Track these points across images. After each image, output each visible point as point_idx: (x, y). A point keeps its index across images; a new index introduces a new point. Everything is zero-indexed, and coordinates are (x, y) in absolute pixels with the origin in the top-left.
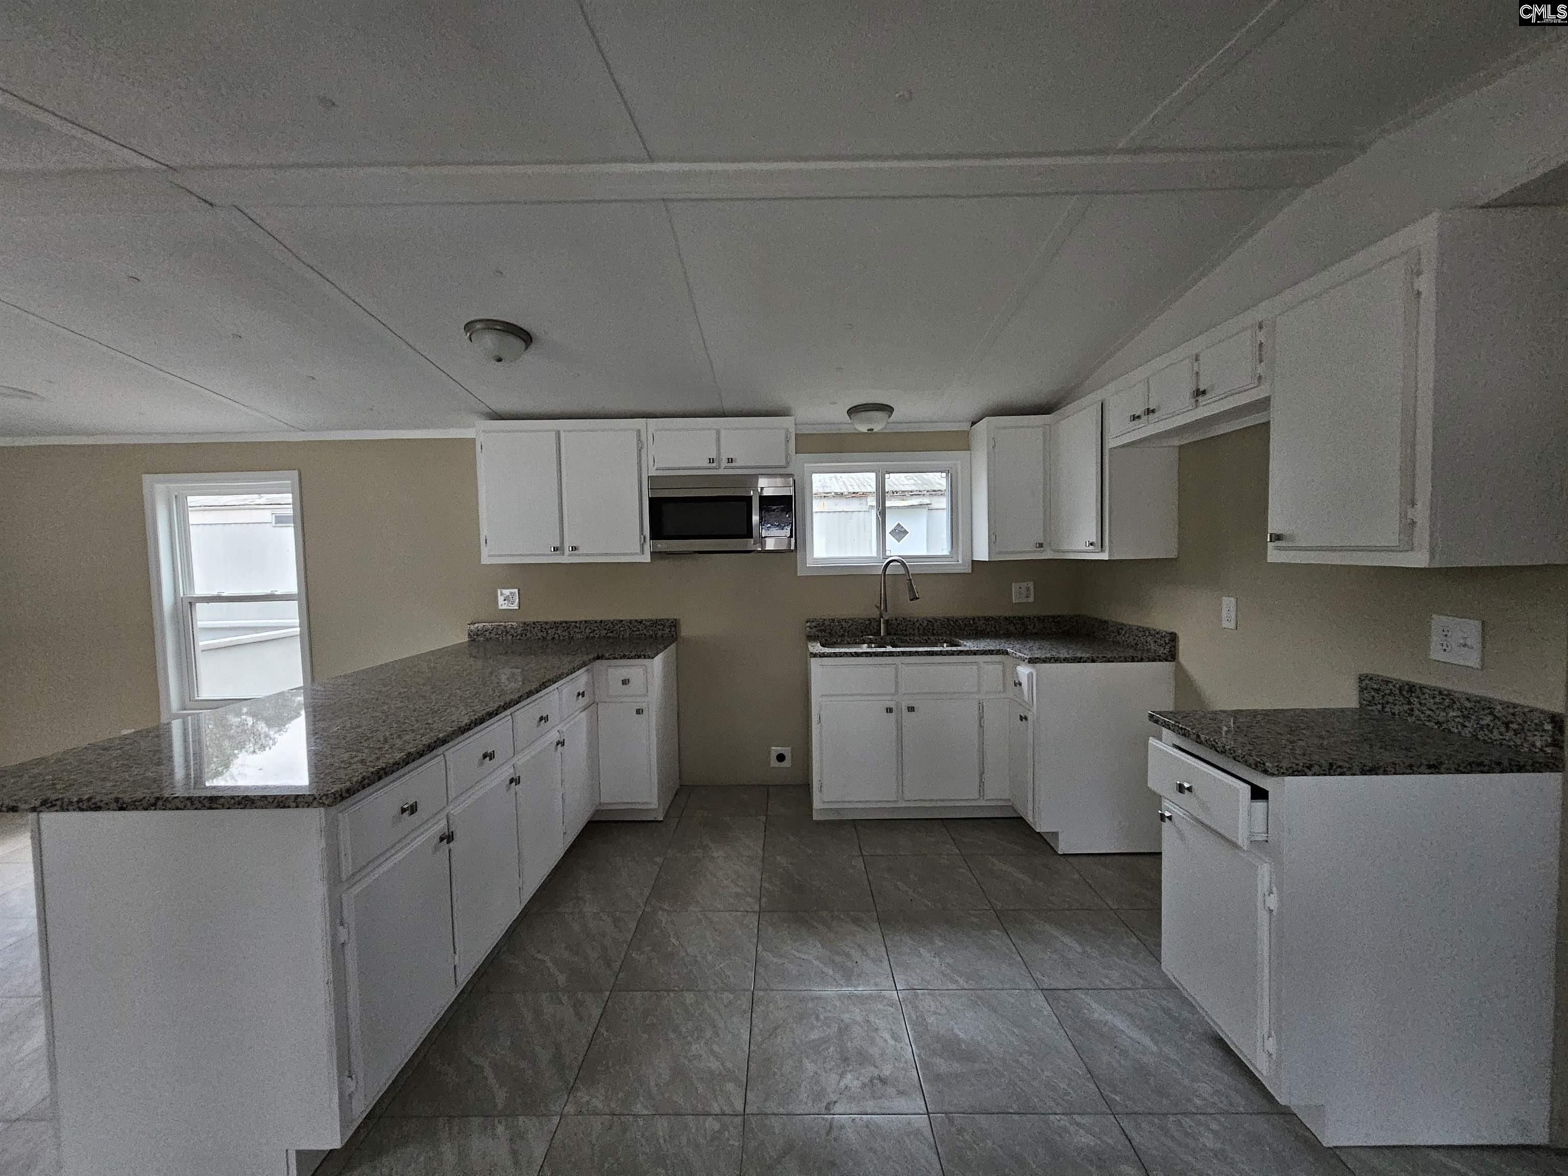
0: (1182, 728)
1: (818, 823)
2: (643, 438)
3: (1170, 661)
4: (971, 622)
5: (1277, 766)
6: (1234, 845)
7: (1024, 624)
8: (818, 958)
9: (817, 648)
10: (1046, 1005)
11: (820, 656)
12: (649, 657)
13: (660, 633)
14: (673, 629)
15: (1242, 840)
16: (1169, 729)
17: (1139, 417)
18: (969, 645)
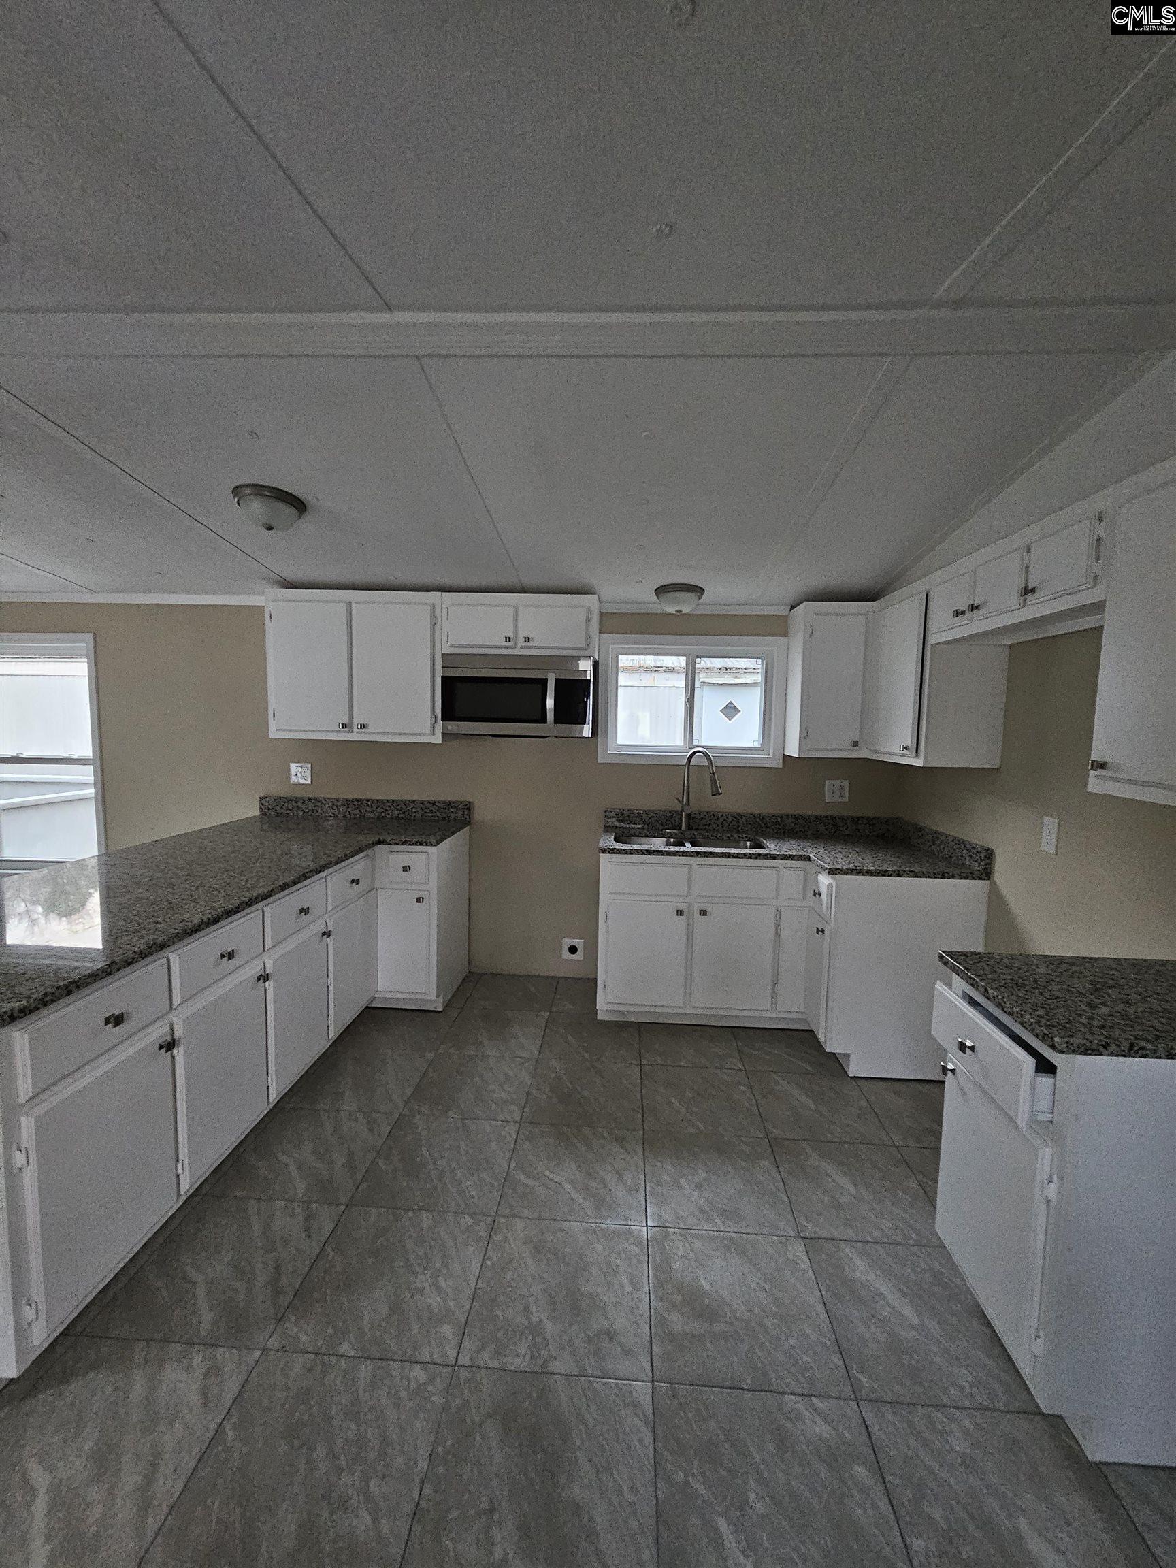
0: (970, 978)
1: (602, 1022)
2: (438, 612)
3: (985, 879)
4: (779, 820)
5: (1067, 1043)
6: (1012, 1121)
7: (835, 825)
8: (571, 1182)
9: (610, 842)
10: (806, 1259)
11: (609, 853)
12: (432, 845)
13: (453, 816)
14: (466, 813)
15: (1022, 1119)
16: (958, 974)
17: (963, 613)
18: (772, 847)
